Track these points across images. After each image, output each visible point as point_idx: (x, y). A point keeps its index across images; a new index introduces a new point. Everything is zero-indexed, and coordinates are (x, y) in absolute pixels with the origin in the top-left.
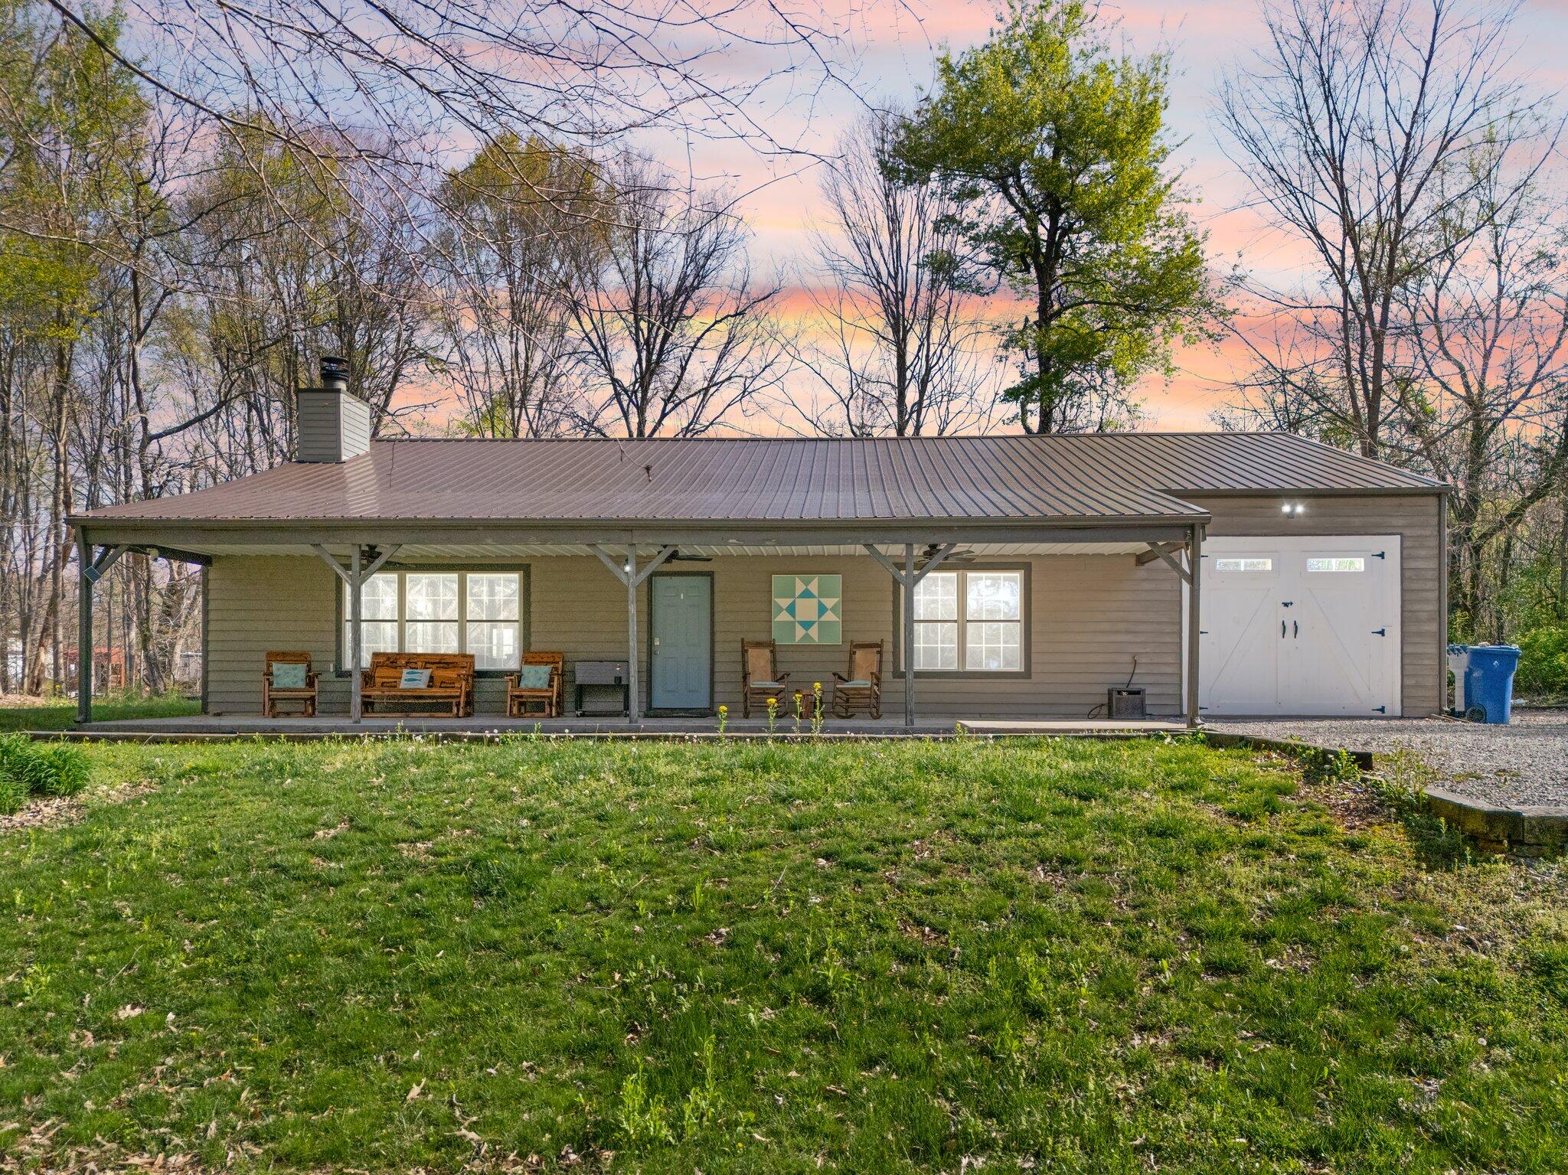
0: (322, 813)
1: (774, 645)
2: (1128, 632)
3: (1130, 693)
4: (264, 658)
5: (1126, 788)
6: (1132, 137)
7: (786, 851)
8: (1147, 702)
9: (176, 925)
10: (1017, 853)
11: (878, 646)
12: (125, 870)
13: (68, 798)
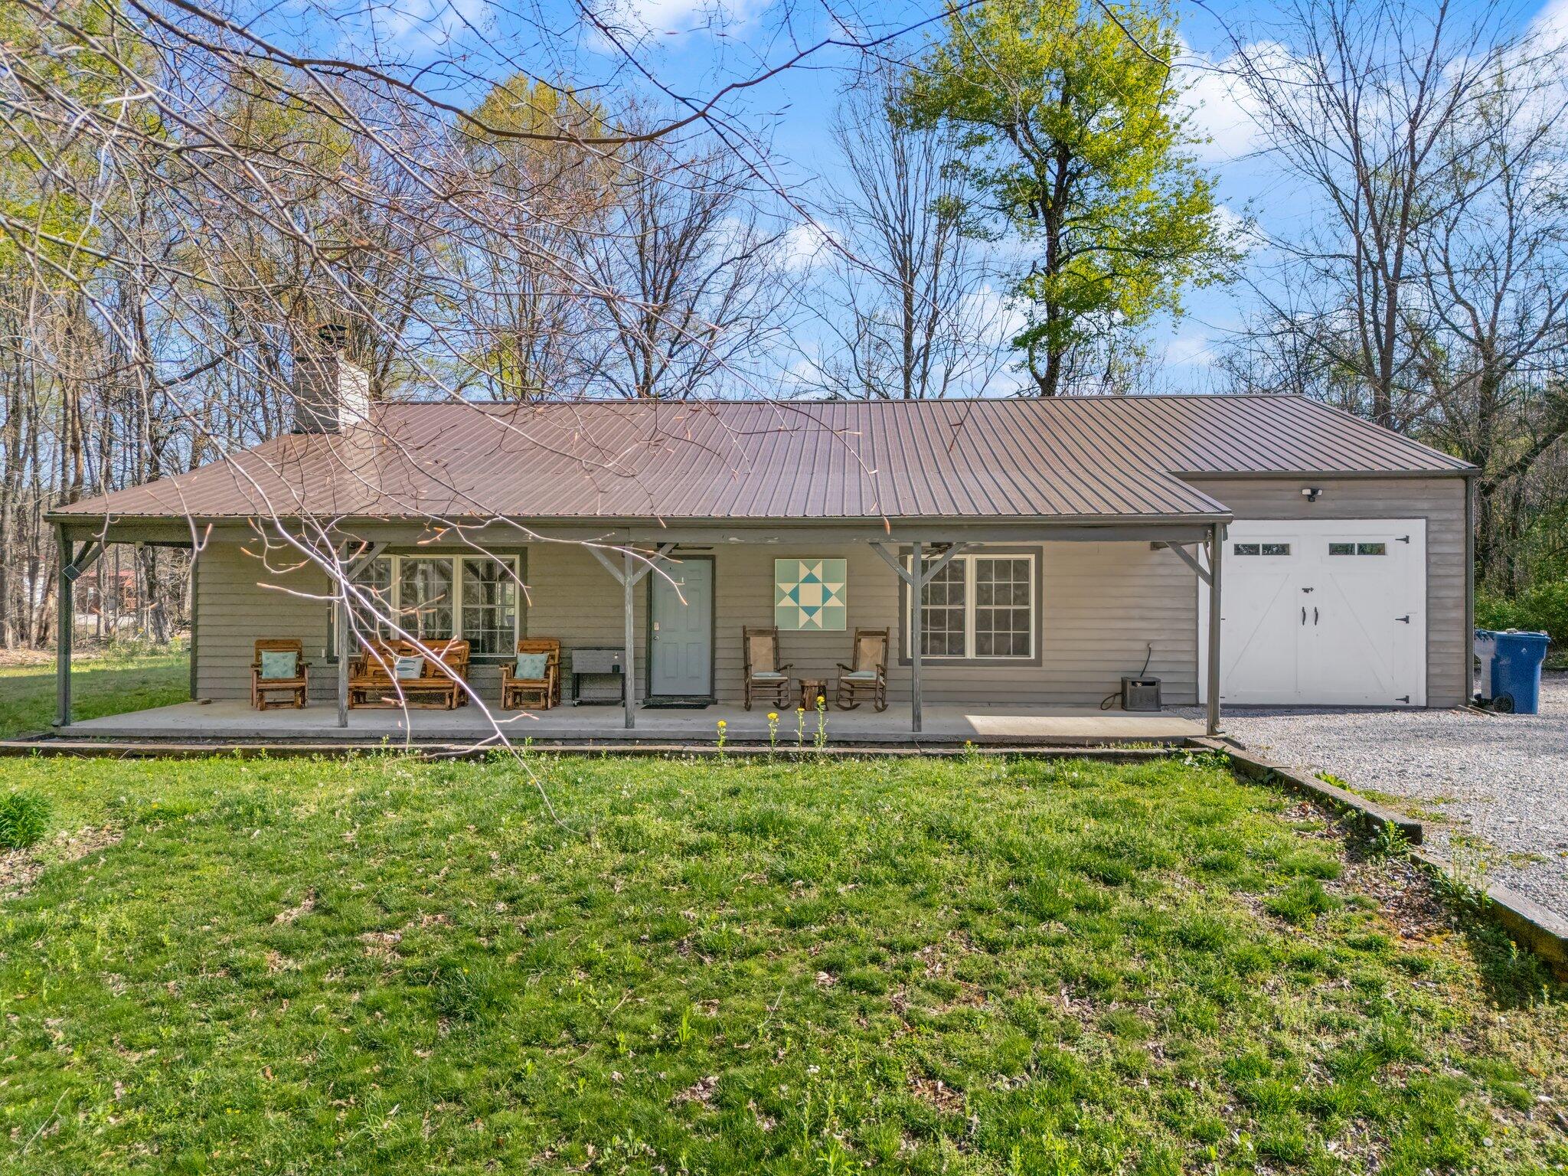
0: (285, 885)
1: (776, 632)
2: (1142, 619)
3: (1144, 684)
4: (253, 644)
5: (1154, 868)
6: (1142, 83)
7: (783, 960)
8: (1162, 691)
9: (111, 1056)
10: (1039, 970)
11: (884, 635)
12: (66, 969)
13: (23, 851)
